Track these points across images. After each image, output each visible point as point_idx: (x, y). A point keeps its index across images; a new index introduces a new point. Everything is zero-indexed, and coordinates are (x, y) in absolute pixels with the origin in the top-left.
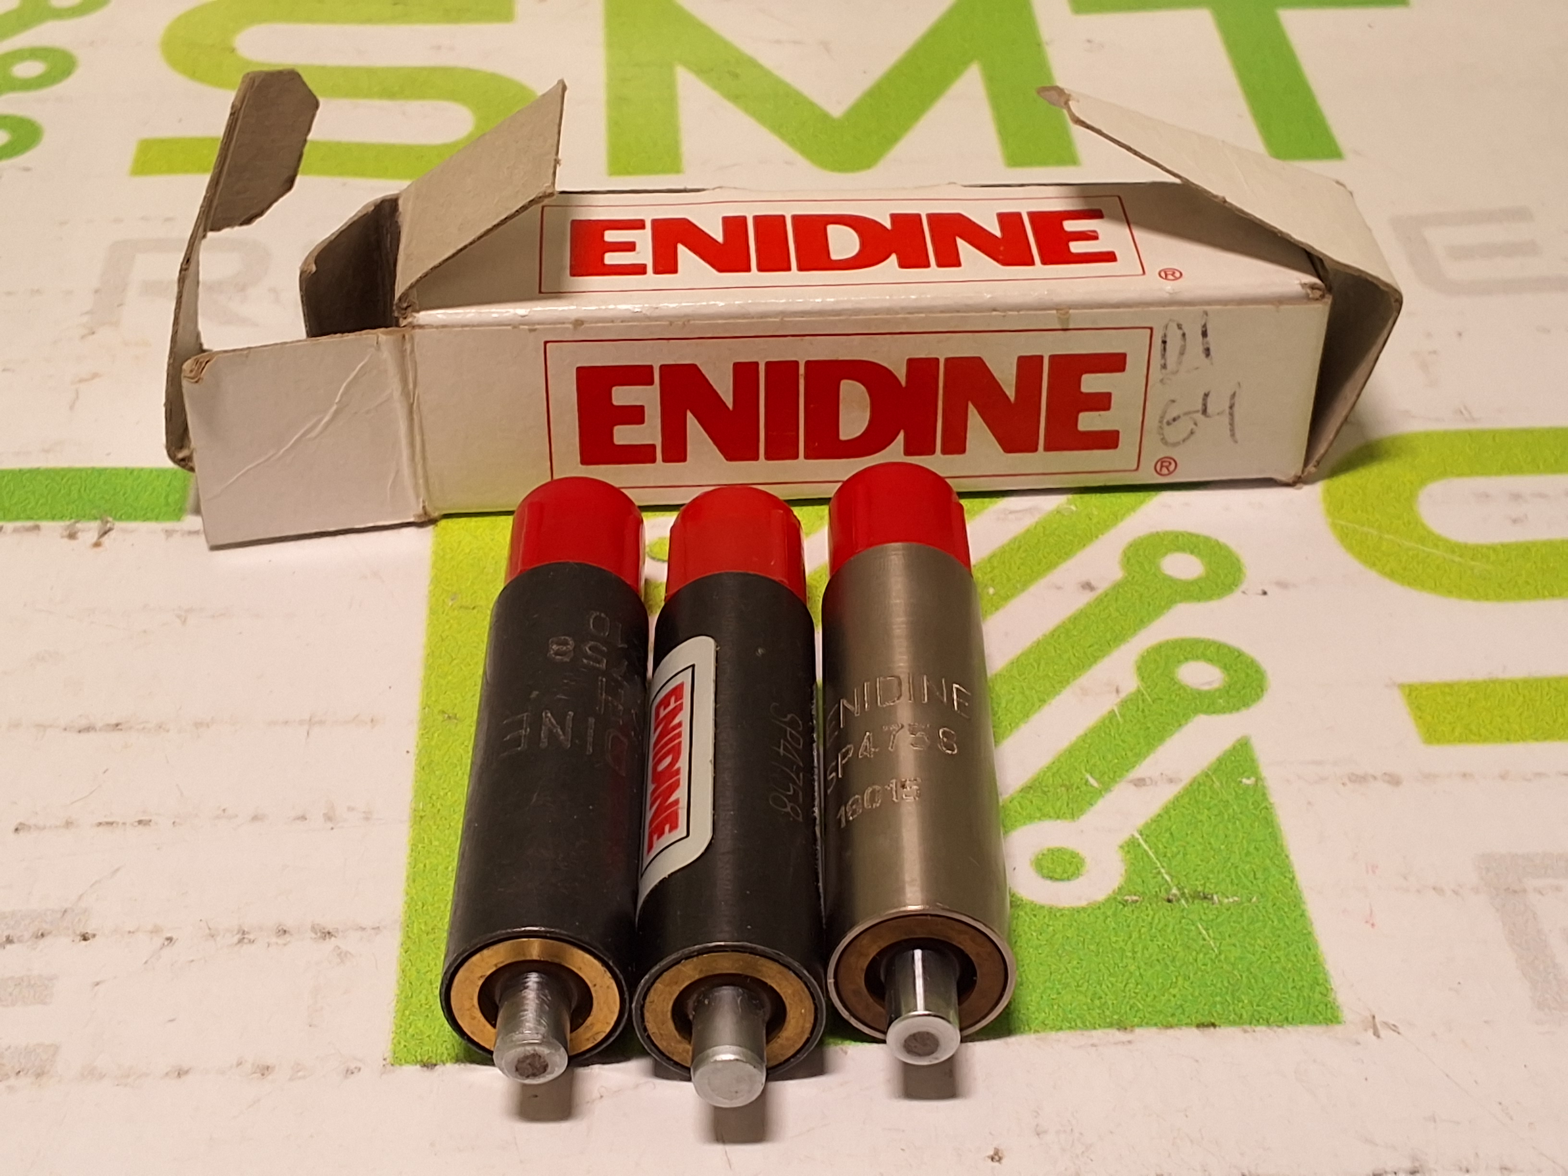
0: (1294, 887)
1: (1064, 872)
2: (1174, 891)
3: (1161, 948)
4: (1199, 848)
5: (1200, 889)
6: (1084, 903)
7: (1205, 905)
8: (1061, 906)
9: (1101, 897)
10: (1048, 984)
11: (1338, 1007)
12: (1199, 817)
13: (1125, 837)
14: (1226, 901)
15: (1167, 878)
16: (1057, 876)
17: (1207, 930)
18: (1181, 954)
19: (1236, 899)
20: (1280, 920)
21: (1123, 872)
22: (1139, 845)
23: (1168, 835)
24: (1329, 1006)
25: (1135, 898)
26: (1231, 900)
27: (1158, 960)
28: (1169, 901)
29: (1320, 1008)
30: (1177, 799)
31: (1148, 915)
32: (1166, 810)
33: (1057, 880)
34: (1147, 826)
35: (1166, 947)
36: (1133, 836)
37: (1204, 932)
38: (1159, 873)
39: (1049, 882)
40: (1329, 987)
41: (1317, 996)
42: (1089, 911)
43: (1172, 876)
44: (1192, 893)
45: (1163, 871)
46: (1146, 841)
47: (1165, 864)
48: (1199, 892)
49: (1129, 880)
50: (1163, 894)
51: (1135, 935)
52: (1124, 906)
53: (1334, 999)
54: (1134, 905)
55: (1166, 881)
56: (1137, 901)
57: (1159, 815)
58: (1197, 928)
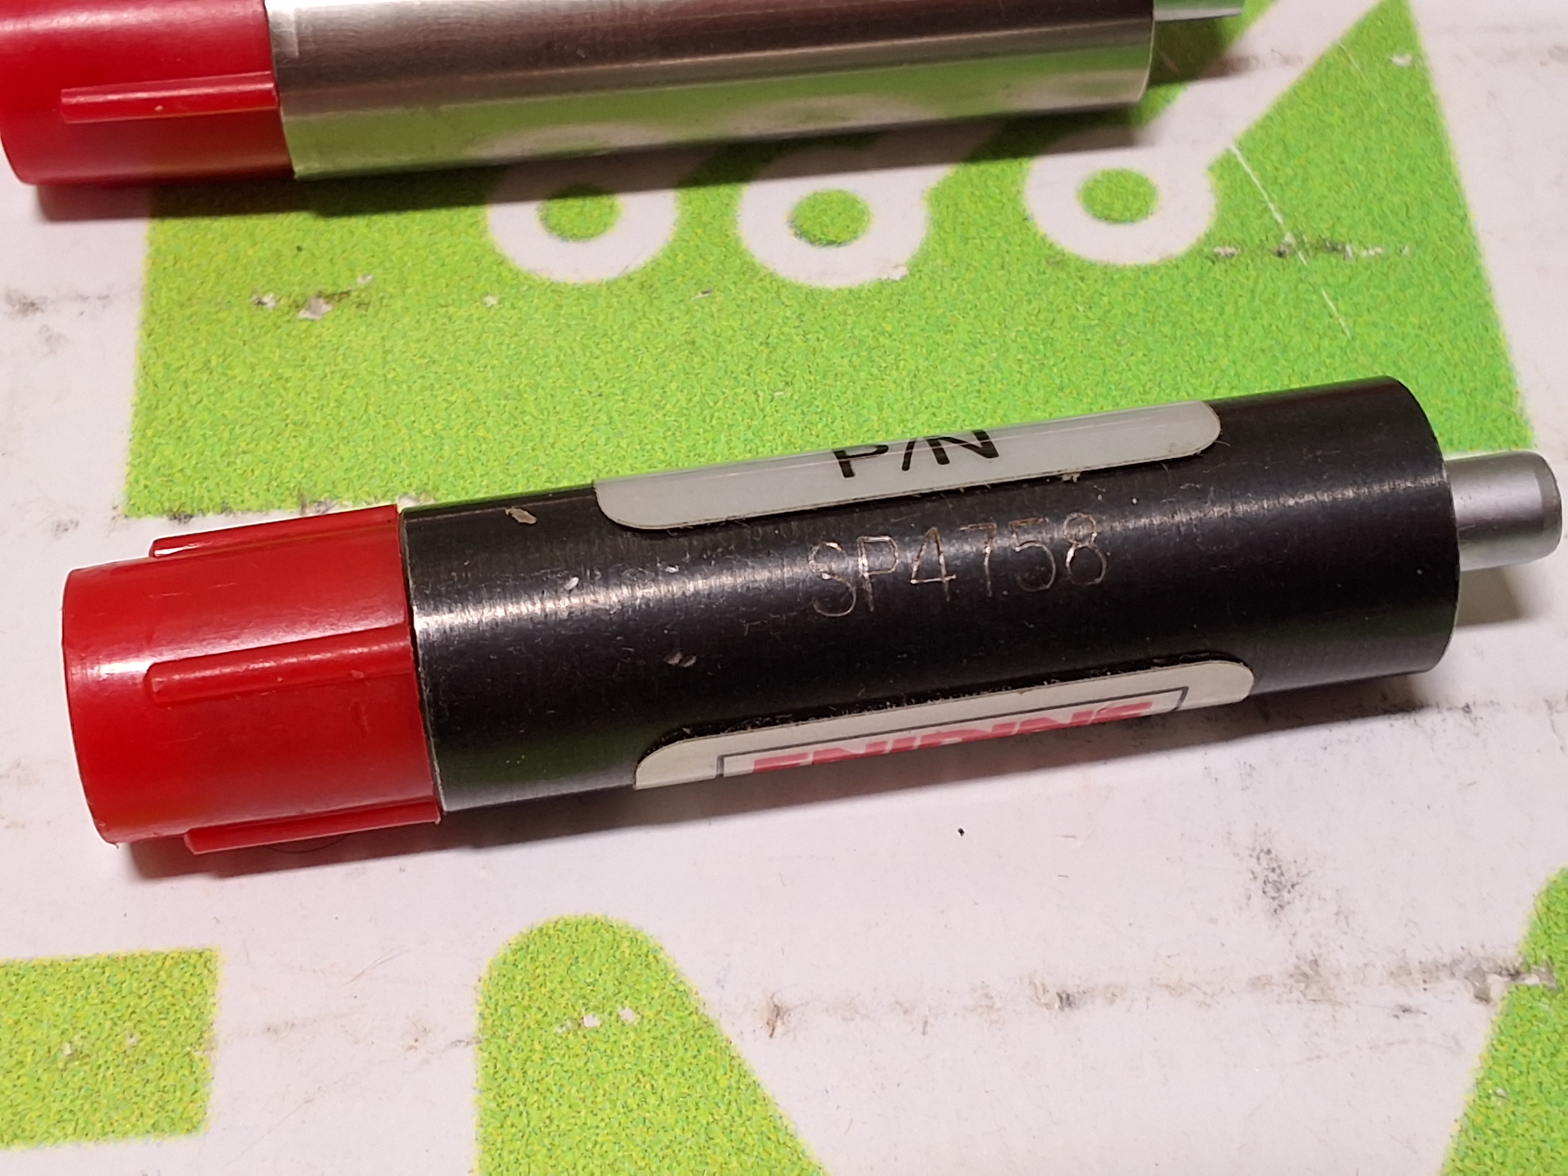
0: (1466, 231)
1: (1127, 208)
2: (1289, 238)
3: (1267, 330)
4: (1326, 169)
5: (1326, 235)
6: (1153, 259)
7: (1333, 261)
8: (1120, 263)
9: (1180, 247)
10: (1101, 390)
11: (1527, 422)
12: (1327, 118)
13: (1216, 151)
14: (1364, 253)
15: (1278, 217)
16: (1115, 215)
17: (1335, 300)
18: (1297, 339)
19: (1379, 250)
20: (1446, 284)
21: (1213, 208)
22: (1238, 165)
23: (1279, 149)
24: (1513, 419)
25: (1230, 250)
26: (1372, 252)
27: (1263, 351)
28: (1280, 254)
29: (1499, 425)
30: (1295, 93)
31: (1248, 278)
32: (1279, 108)
33: (1116, 221)
34: (1250, 134)
35: (1274, 327)
36: (1228, 150)
37: (1331, 304)
38: (1266, 210)
39: (1102, 226)
40: (1514, 391)
41: (1496, 405)
42: (1163, 270)
43: (1285, 215)
44: (1314, 241)
45: (1271, 206)
46: (1248, 160)
47: (1275, 197)
48: (1324, 240)
49: (1222, 221)
50: (1272, 245)
51: (1229, 309)
52: (1213, 262)
53: (1521, 409)
54: (1228, 262)
55: (1277, 223)
56: (1232, 255)
57: (1269, 117)
58: (1321, 296)
